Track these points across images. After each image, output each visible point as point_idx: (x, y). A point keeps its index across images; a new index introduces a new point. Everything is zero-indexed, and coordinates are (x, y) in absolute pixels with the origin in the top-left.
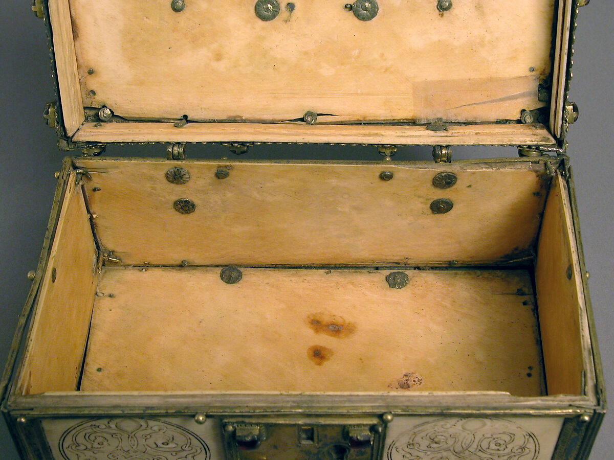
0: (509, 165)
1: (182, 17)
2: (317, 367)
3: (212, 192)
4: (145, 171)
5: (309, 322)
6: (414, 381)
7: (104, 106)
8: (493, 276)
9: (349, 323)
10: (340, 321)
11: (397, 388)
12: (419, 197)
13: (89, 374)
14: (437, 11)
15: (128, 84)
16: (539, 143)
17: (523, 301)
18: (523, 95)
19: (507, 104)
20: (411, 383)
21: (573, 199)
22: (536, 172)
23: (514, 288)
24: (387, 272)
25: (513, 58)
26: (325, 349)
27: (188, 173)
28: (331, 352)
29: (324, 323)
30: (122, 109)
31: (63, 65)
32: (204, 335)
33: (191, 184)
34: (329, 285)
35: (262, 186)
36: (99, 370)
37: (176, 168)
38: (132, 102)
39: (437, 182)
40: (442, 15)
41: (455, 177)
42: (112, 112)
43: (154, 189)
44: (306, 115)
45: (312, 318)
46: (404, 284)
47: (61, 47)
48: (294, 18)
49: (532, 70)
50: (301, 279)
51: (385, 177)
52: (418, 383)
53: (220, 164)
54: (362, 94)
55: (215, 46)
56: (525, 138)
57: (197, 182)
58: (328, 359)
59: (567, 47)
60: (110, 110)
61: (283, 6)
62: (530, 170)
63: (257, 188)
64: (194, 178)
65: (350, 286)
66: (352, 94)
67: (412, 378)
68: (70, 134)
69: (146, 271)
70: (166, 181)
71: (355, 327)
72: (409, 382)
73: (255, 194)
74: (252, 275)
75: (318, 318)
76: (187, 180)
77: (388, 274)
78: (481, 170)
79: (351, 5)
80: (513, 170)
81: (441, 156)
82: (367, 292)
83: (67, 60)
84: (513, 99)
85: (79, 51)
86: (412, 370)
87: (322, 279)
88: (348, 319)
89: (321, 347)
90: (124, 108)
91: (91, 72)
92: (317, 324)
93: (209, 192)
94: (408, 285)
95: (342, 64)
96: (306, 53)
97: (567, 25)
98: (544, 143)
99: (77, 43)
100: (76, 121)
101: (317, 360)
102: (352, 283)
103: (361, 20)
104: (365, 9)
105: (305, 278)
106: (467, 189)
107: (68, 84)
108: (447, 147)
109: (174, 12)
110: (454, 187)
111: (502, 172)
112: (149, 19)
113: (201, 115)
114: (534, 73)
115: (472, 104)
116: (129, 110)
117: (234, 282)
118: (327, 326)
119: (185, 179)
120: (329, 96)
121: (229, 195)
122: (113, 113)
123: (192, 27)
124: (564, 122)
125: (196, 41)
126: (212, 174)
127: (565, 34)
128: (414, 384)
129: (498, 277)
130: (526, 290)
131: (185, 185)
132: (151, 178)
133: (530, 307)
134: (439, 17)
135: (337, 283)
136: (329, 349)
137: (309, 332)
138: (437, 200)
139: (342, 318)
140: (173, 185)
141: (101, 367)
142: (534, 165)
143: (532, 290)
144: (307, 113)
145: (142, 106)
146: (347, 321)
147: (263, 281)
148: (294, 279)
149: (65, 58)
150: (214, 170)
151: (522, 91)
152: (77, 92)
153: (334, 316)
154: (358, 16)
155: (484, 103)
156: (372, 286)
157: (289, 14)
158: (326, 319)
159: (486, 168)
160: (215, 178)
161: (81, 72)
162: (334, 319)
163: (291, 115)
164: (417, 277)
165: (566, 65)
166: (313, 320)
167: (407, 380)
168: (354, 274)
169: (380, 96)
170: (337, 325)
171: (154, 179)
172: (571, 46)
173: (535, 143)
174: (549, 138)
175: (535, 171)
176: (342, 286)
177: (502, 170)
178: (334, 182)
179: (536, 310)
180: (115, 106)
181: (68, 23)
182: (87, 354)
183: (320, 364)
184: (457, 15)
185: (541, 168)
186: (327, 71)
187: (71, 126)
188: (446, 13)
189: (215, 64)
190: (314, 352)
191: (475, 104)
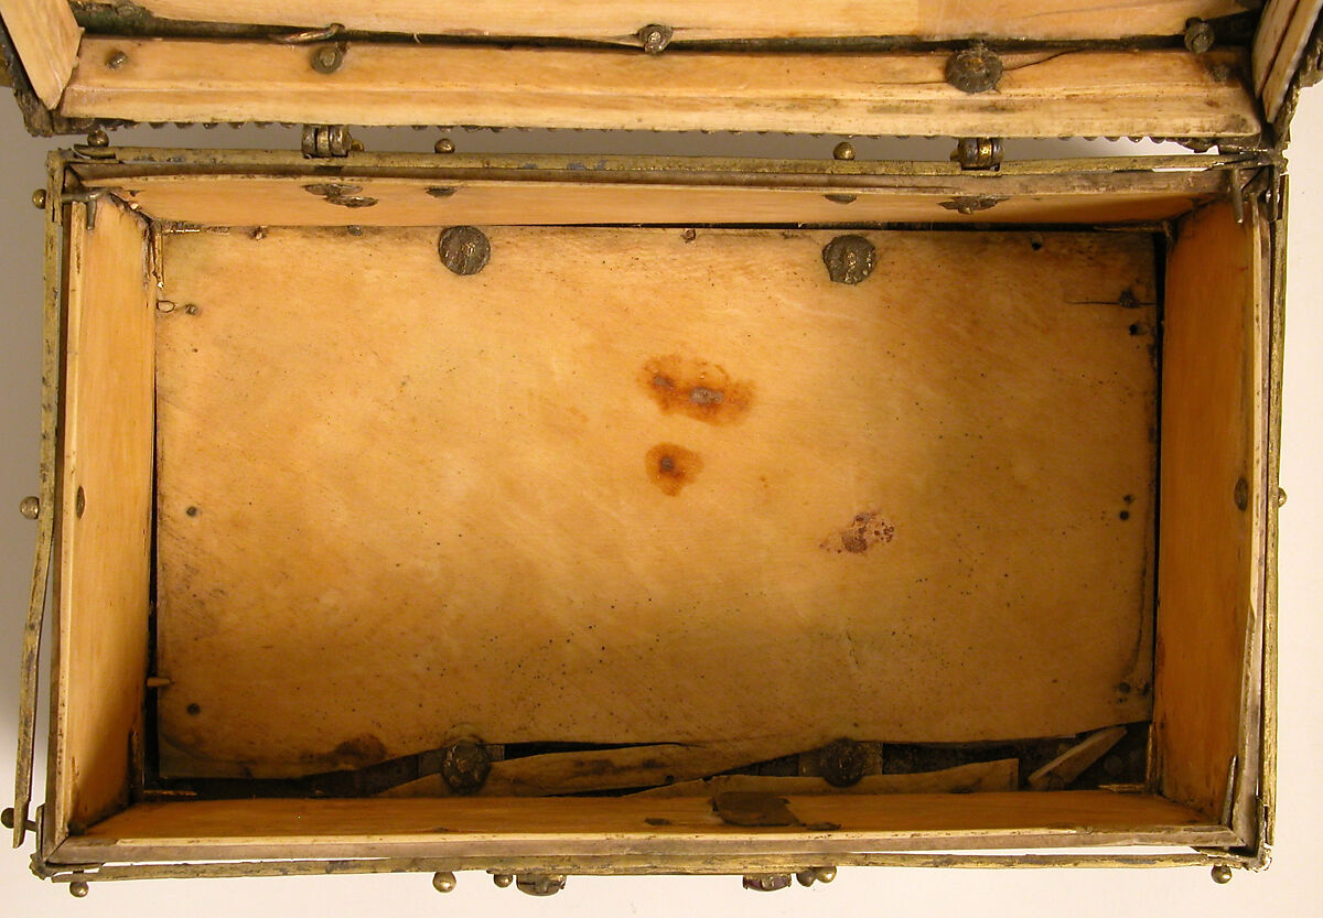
0: (1138, 180)
2: (668, 500)
5: (649, 382)
6: (877, 533)
8: (1070, 250)
9: (737, 385)
10: (715, 377)
11: (839, 552)
13: (169, 522)
16: (1220, 134)
17: (1132, 321)
19: (1154, 9)
20: (869, 537)
23: (1114, 286)
24: (825, 237)
26: (683, 453)
28: (697, 459)
29: (681, 385)
30: (174, 9)
32: (413, 420)
34: (693, 275)
36: (192, 512)
44: (643, 30)
45: (656, 371)
46: (865, 273)
50: (628, 258)
52: (885, 537)
56: (1187, 120)
58: (692, 481)
65: (740, 279)
67: (873, 526)
69: (264, 237)
71: (750, 394)
72: (865, 535)
74: (515, 250)
75: (668, 371)
77: (828, 241)
78: (1070, 193)
81: (977, 160)
82: (779, 296)
86: (873, 506)
87: (677, 256)
88: (737, 372)
89: (676, 447)
90: (176, 6)
92: (666, 387)
94: (873, 276)
98: (1231, 134)
101: (668, 482)
102: (746, 270)
105: (635, 253)
108: (993, 141)
113: (379, 25)
115: (1067, 11)
117: (470, 273)
118: (689, 392)
128: (877, 541)
129: (1081, 252)
130: (1141, 292)
133: (1144, 341)
135: (711, 270)
136: (692, 454)
137: (646, 407)
139: (723, 371)
141: (195, 505)
143: (1153, 292)
146: (734, 379)
147: (540, 265)
148: (611, 258)
153: (705, 364)
155: (1099, 9)
156: (792, 276)
158: (685, 374)
162: (704, 373)
164: (894, 250)
166: (657, 376)
167: (861, 531)
168: (750, 241)
170: (711, 390)
173: (1210, 134)
174: (1244, 120)
176: (722, 276)
179: (1157, 351)
182: (159, 470)
183: (673, 492)
190: (661, 462)
191: (1075, 11)
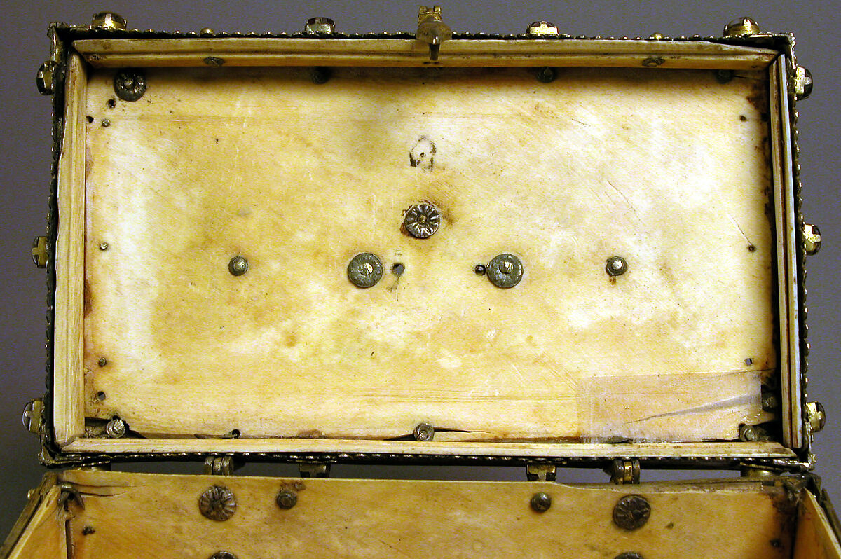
0: (728, 486)
1: (243, 284)
3: (269, 538)
4: (167, 493)
7: (116, 418)
12: (593, 549)
14: (607, 276)
15: (155, 381)
16: (771, 455)
18: (739, 402)
19: (717, 414)
21: (834, 520)
22: (772, 496)
25: (721, 345)
27: (235, 498)
30: (143, 421)
31: (64, 335)
33: (236, 520)
35: (347, 524)
37: (216, 487)
38: (158, 409)
39: (619, 515)
40: (614, 282)
41: (647, 506)
42: (126, 426)
43: (178, 530)
44: (417, 429)
47: (66, 308)
48: (402, 284)
49: (749, 362)
51: (540, 506)
53: (285, 479)
54: (501, 398)
55: (287, 324)
56: (750, 450)
57: (247, 517)
59: (796, 307)
60: (124, 422)
61: (388, 267)
62: (762, 493)
63: (339, 530)
64: (242, 508)
66: (485, 398)
68: (59, 440)
70: (198, 514)
73: (337, 544)
76: (231, 510)
78: (687, 492)
79: (483, 267)
80: (735, 492)
81: (623, 474)
83: (70, 330)
84: (725, 408)
85: (89, 331)
90: (145, 419)
91: (103, 364)
93: (263, 537)
95: (472, 351)
96: (419, 335)
97: (794, 275)
98: (779, 455)
99: (88, 320)
100: (71, 424)
103: (498, 287)
104: (504, 271)
106: (667, 531)
107: (67, 365)
108: (632, 460)
109: (232, 276)
110: (647, 527)
111: (719, 497)
112: (195, 285)
113: (260, 430)
114: (752, 367)
115: (665, 415)
116: (153, 422)
119: (228, 509)
120: (452, 400)
121: (296, 544)
122: (129, 427)
123: (256, 297)
124: (805, 420)
125: (259, 317)
126: (269, 500)
127: (792, 288)
131: (229, 521)
132: (176, 508)
134: (610, 284)
138: (621, 555)
140: (208, 522)
142: (767, 487)
144: (419, 426)
145: (171, 417)
149: (68, 325)
150: (275, 492)
151: (737, 396)
152: (79, 384)
154: (494, 281)
155: (684, 412)
157: (395, 278)
159: (694, 489)
160: (275, 508)
161: (88, 363)
163: (394, 430)
165: (798, 333)
169: (527, 401)
171: (181, 510)
172: (802, 305)
173: (766, 455)
174: (785, 450)
175: (769, 494)
177: (719, 492)
178: (459, 516)
180: (133, 416)
181: (79, 284)
184: (634, 281)
185: (779, 491)
186: (450, 362)
187: (62, 428)
188: (619, 279)
189: (286, 351)
191: (670, 414)
